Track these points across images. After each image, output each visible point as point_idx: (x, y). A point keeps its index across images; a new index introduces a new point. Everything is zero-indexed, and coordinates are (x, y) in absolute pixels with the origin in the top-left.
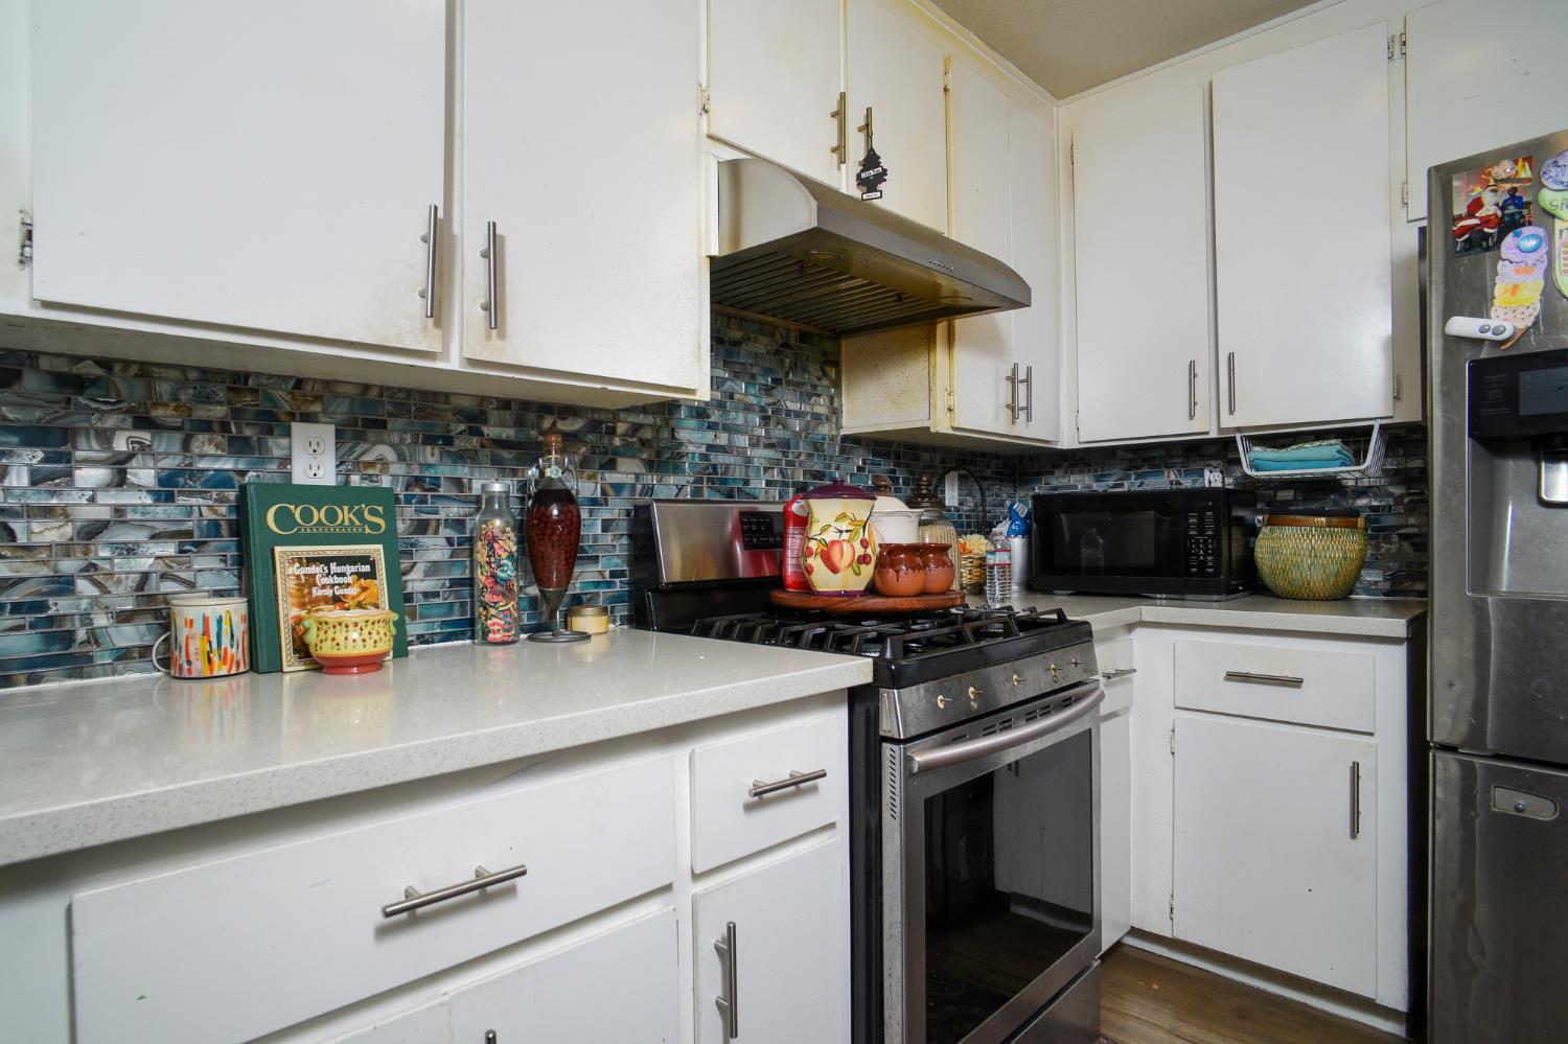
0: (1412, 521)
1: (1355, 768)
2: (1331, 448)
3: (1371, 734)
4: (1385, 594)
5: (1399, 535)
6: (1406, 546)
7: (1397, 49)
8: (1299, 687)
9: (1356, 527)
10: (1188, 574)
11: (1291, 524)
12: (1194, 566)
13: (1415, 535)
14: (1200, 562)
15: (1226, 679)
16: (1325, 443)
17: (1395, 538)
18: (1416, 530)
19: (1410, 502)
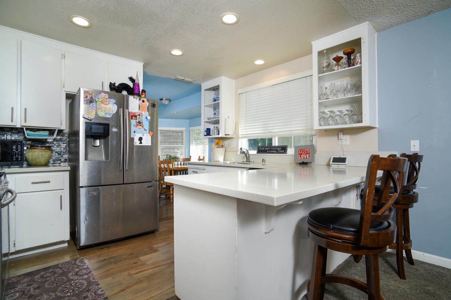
0: (58, 149)
1: (61, 196)
2: (47, 133)
3: (63, 189)
4: (52, 164)
5: (55, 152)
6: (56, 154)
7: (63, 57)
8: (50, 182)
9: (50, 150)
10: (13, 161)
11: (36, 149)
12: (15, 159)
13: (58, 152)
14: (16, 158)
15: (32, 184)
16: (45, 132)
17: (54, 152)
18: (58, 151)
19: (57, 145)
